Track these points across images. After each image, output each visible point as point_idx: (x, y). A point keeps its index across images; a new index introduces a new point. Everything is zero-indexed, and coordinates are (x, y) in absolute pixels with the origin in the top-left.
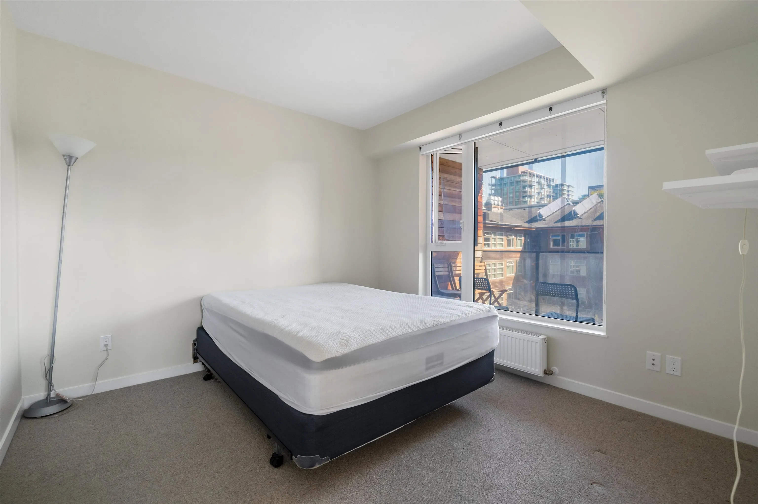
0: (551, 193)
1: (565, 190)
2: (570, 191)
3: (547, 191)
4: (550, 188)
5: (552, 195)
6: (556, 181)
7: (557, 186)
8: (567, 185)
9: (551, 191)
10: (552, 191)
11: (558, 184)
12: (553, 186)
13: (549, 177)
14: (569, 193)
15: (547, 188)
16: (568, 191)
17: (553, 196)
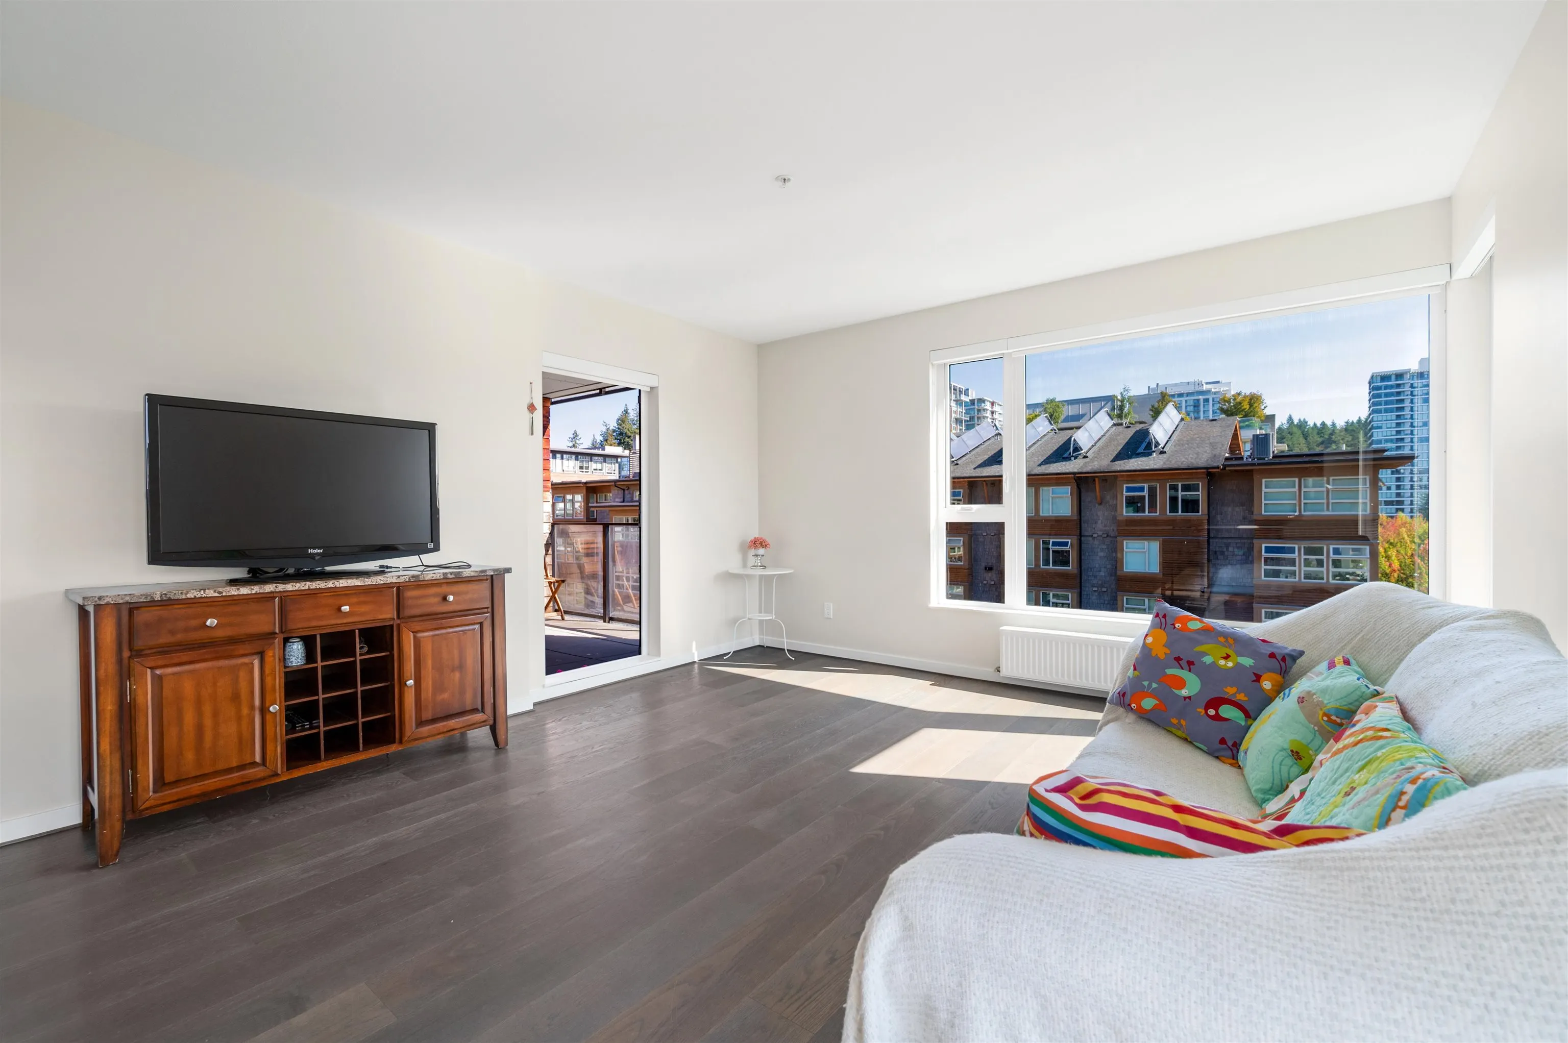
0: (962, 416)
1: (987, 410)
2: (996, 411)
3: (956, 412)
4: (961, 405)
5: (963, 418)
6: (972, 394)
7: (972, 402)
8: (990, 402)
9: (962, 412)
10: (964, 411)
11: (974, 400)
12: (966, 402)
13: (958, 386)
14: (994, 415)
15: (955, 405)
16: (993, 413)
17: (966, 421)
